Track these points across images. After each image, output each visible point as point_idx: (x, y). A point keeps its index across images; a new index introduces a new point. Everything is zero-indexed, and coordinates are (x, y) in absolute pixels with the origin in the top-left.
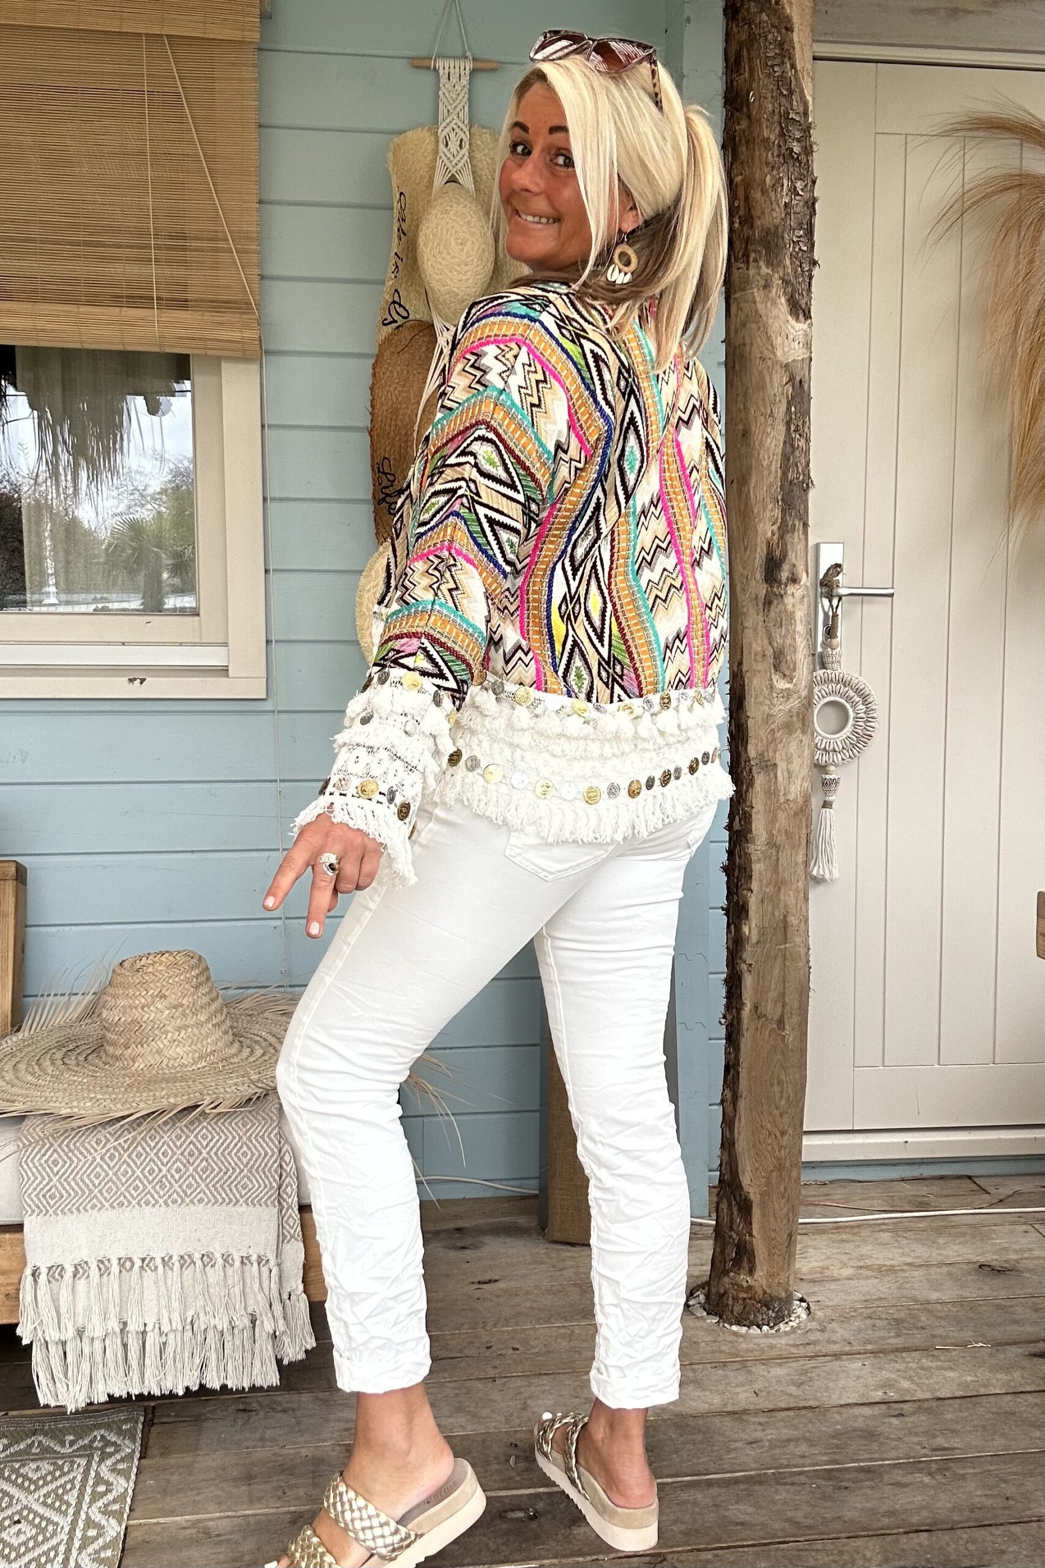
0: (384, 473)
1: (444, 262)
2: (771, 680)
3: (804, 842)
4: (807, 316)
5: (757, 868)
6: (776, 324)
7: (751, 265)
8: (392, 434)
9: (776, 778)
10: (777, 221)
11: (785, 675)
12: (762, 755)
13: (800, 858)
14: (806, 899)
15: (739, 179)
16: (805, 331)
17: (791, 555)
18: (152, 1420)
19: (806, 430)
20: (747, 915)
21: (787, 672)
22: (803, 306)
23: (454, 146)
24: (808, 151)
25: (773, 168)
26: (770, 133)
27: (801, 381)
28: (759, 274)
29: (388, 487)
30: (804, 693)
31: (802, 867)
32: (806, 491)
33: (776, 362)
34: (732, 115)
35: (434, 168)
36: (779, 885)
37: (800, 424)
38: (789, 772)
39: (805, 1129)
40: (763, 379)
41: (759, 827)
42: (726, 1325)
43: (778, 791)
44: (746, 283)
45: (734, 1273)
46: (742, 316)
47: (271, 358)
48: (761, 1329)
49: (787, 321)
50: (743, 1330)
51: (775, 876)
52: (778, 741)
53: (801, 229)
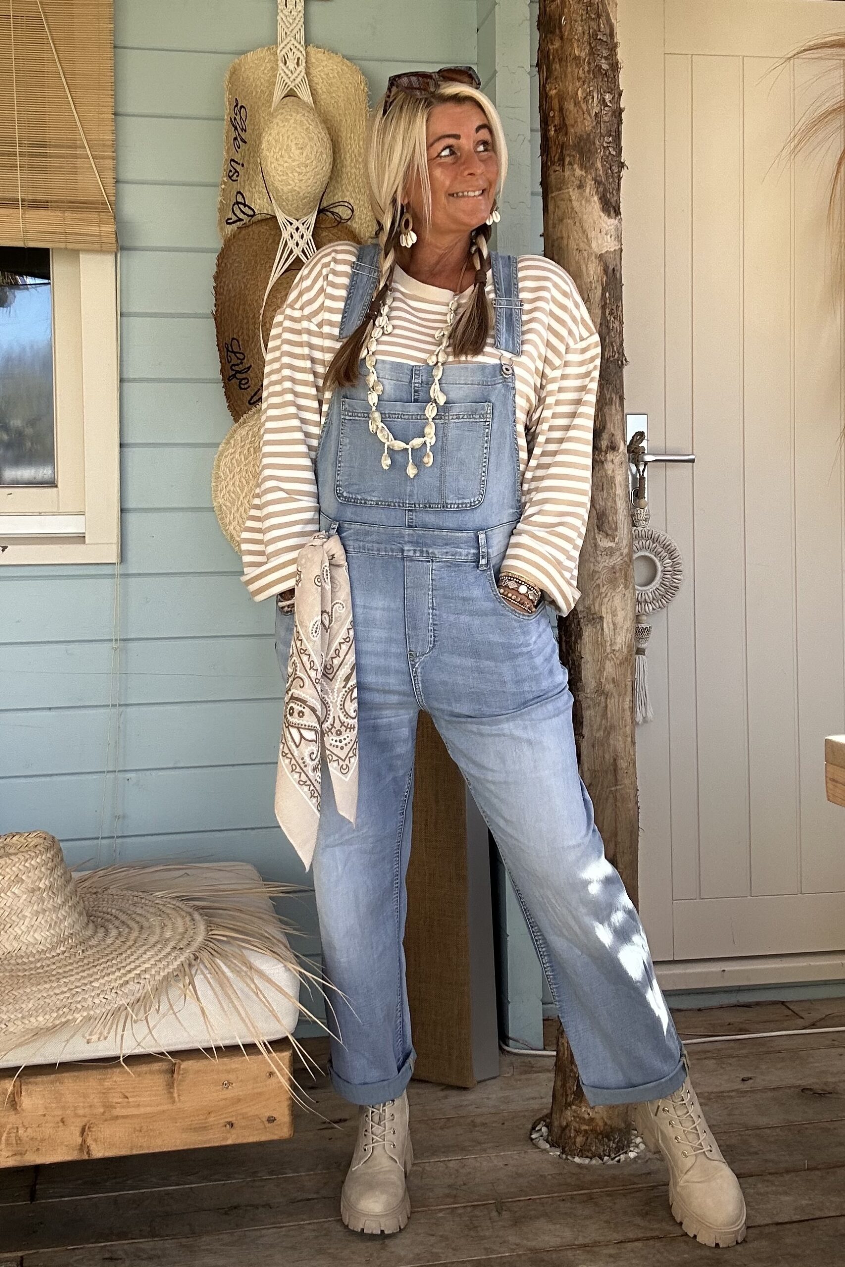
0: (235, 353)
1: (285, 165)
2: (595, 539)
3: (629, 690)
4: (617, 212)
5: (588, 714)
6: (591, 220)
7: (567, 167)
8: (240, 318)
9: (602, 630)
10: (589, 129)
11: (607, 535)
12: (589, 608)
13: (627, 705)
14: (634, 741)
15: (554, 92)
16: (617, 226)
17: (609, 425)
19: (619, 313)
21: (610, 532)
22: (614, 204)
23: (292, 64)
24: (615, 67)
25: (584, 82)
26: (581, 52)
27: (614, 270)
28: (574, 175)
29: (238, 365)
30: (625, 551)
31: (628, 713)
32: (621, 367)
33: (591, 254)
34: (546, 37)
35: (274, 83)
36: (609, 730)
37: (614, 307)
38: (614, 624)
40: (580, 268)
41: (588, 675)
42: (569, 1157)
43: (606, 642)
44: (562, 184)
45: (576, 1105)
46: (559, 213)
47: (125, 253)
48: (602, 1160)
49: (601, 217)
50: (587, 1161)
51: (603, 722)
52: (603, 595)
53: (610, 135)
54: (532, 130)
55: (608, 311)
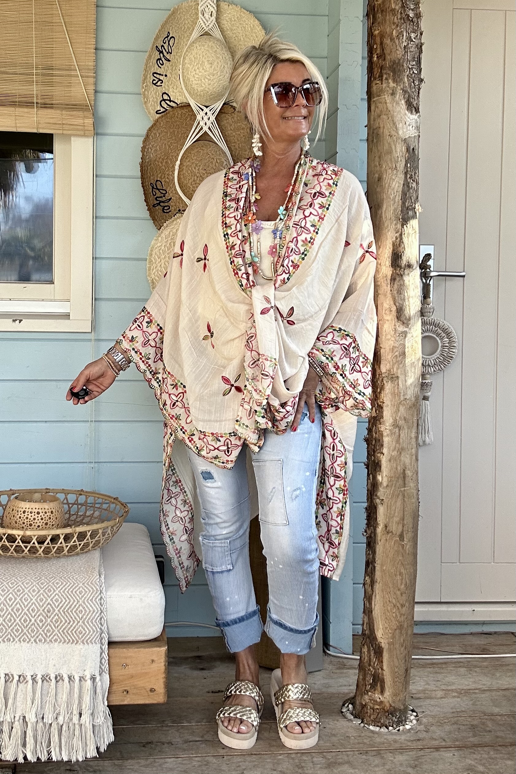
2: (395, 325)
3: (415, 425)
4: (417, 111)
5: (386, 440)
6: (399, 116)
7: (384, 81)
9: (398, 385)
10: (399, 56)
11: (403, 323)
12: (390, 371)
13: (413, 435)
14: (417, 460)
15: (377, 33)
16: (417, 120)
17: (407, 251)
19: (416, 177)
20: (380, 469)
21: (405, 321)
22: (415, 105)
23: (207, 15)
24: (419, 16)
25: (397, 26)
26: (396, 6)
27: (413, 149)
28: (389, 87)
31: (414, 440)
33: (398, 138)
36: (401, 451)
37: (413, 174)
38: (406, 382)
39: (416, 601)
40: (391, 148)
41: (388, 414)
42: (366, 725)
43: (400, 393)
44: (381, 91)
45: (372, 692)
46: (378, 111)
47: (99, 137)
48: (388, 729)
49: (406, 114)
50: (377, 729)
51: (397, 447)
52: (400, 362)
53: (414, 61)
54: (363, 58)
55: (408, 176)
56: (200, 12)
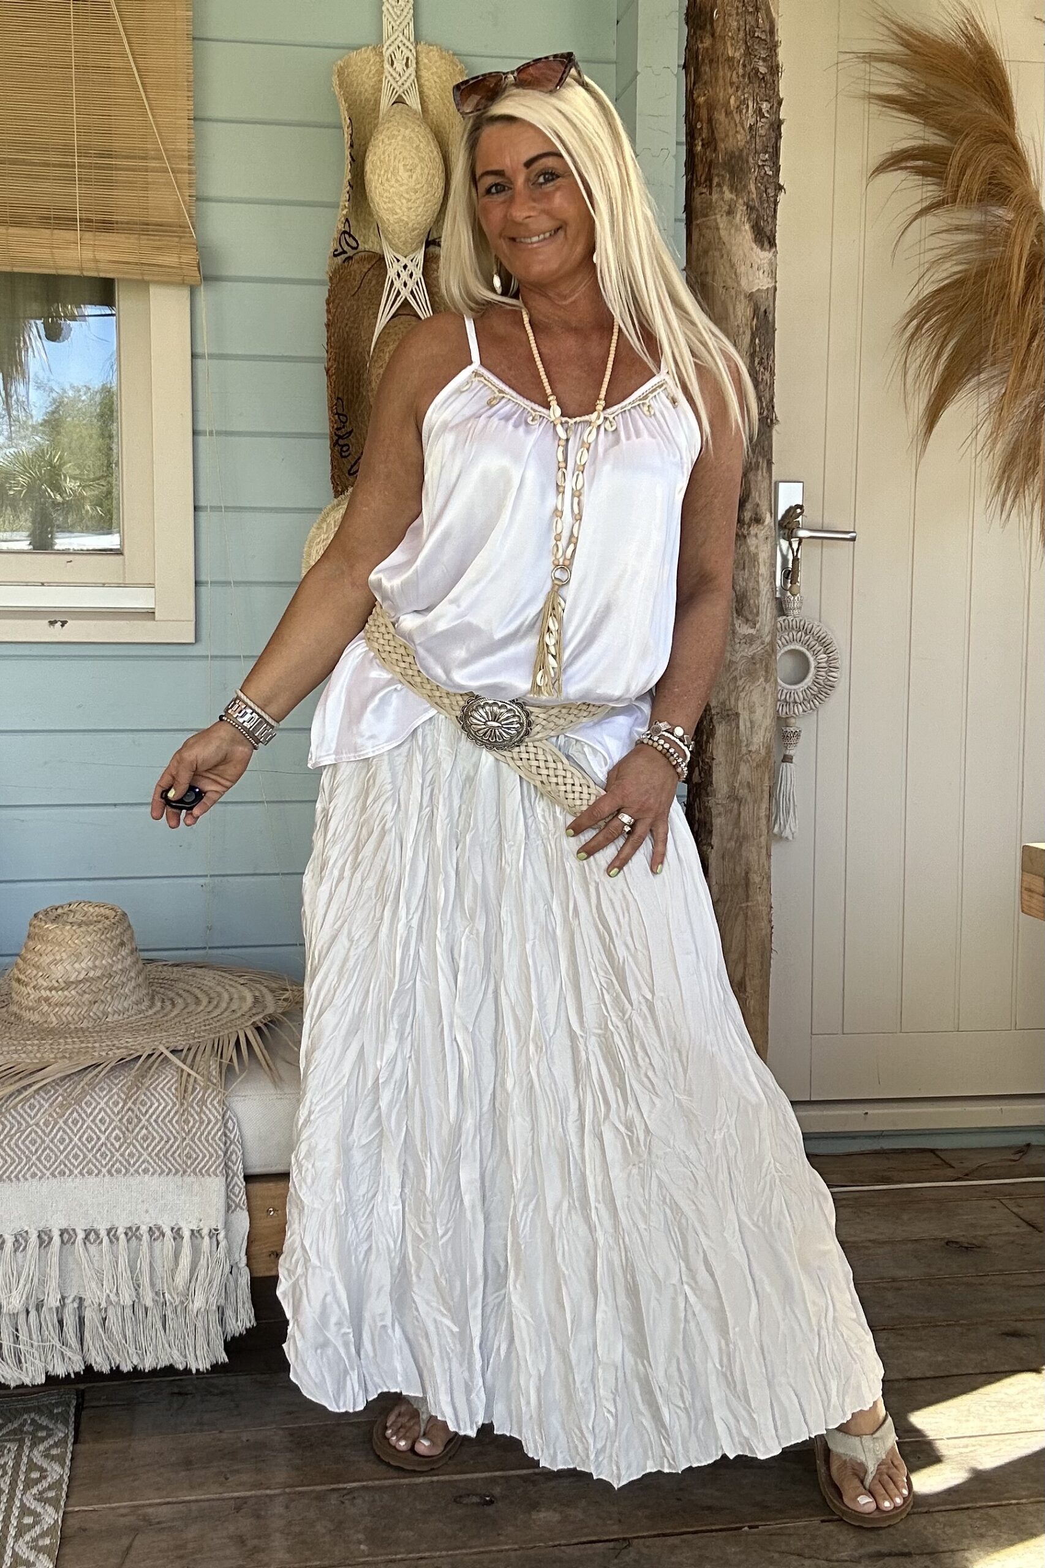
1: (392, 190)
2: (733, 625)
3: (769, 795)
4: (772, 244)
5: (720, 822)
6: (740, 252)
7: (714, 189)
9: (738, 728)
10: (741, 144)
11: (747, 620)
12: (723, 703)
13: (765, 812)
14: (769, 856)
15: (702, 99)
16: (770, 260)
17: (754, 494)
18: (82, 1404)
19: (770, 361)
21: (750, 617)
22: (768, 233)
23: (399, 65)
24: (775, 70)
25: (737, 88)
26: (735, 52)
27: (765, 312)
28: (723, 199)
30: (768, 639)
31: (764, 823)
32: (770, 427)
33: (738, 293)
34: (695, 33)
35: (380, 90)
36: (741, 840)
37: (765, 356)
38: (751, 722)
40: (726, 309)
41: (720, 779)
43: (741, 741)
44: (708, 209)
46: (704, 243)
49: (752, 250)
51: (736, 831)
52: (740, 689)
53: (766, 152)
54: (678, 143)
55: (757, 361)
56: (386, 59)
